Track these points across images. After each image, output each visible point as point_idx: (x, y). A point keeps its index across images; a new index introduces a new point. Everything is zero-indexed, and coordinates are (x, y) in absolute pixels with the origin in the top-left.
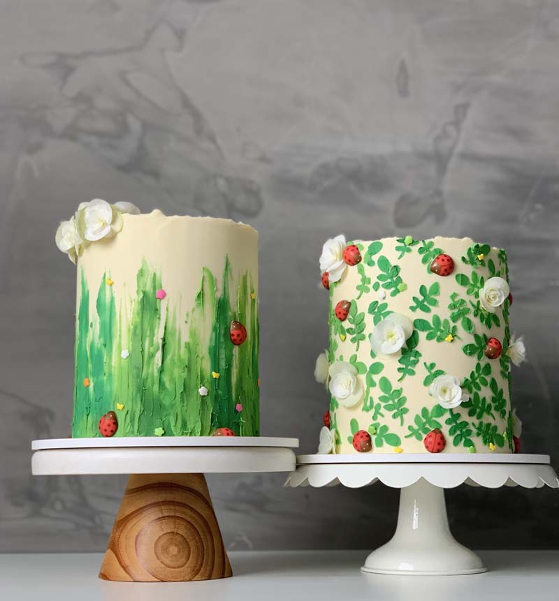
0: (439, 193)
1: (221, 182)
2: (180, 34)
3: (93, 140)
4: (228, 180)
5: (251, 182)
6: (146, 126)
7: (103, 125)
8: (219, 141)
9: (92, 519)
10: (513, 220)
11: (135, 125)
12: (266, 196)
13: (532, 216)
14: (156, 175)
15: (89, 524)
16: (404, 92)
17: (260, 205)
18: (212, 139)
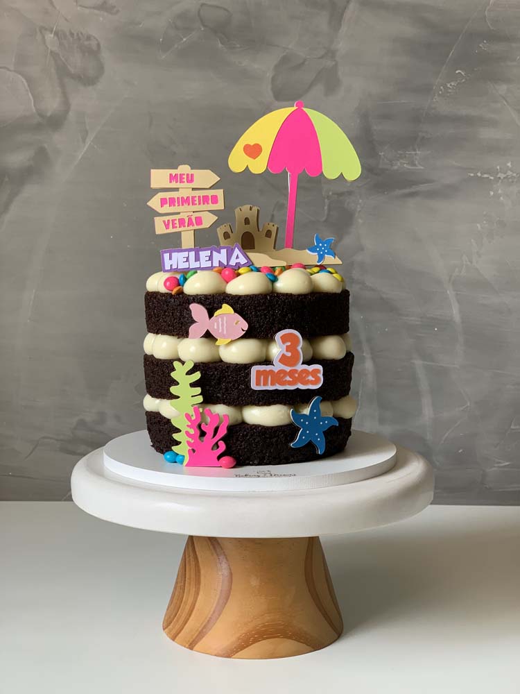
0: (331, 53)
1: (50, 37)
4: (59, 35)
5: (89, 38)
10: (427, 90)
12: (105, 55)
17: (101, 69)
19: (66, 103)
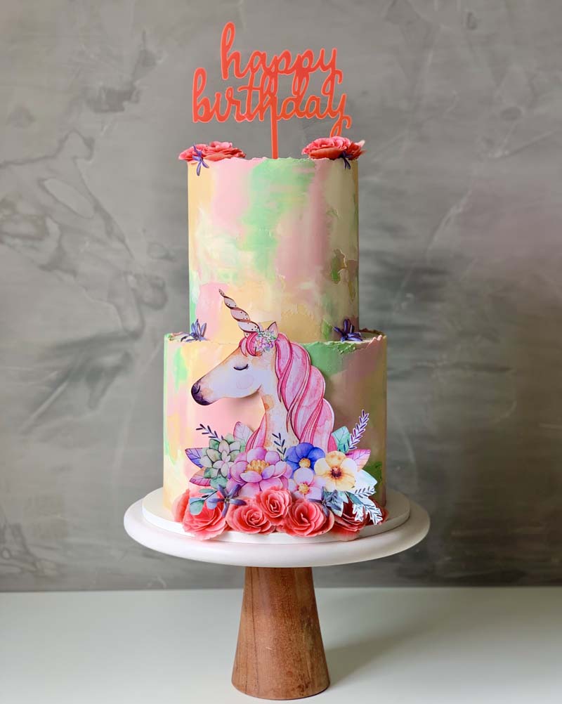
1: (131, 278)
2: (89, 143)
3: (18, 241)
4: (137, 276)
5: (157, 278)
6: (63, 228)
7: (25, 228)
8: (127, 241)
9: (34, 564)
10: (385, 308)
11: (53, 227)
12: (168, 289)
13: (404, 305)
14: (74, 273)
15: (32, 569)
17: (165, 299)
18: (122, 241)
19: (143, 322)
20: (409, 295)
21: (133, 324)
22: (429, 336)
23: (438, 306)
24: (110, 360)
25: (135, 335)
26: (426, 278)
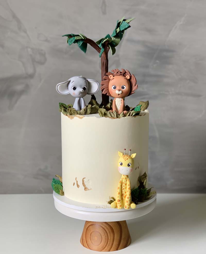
1: (29, 50)
4: (32, 49)
5: (42, 50)
8: (28, 32)
10: (147, 67)
12: (47, 55)
13: (155, 65)
14: (3, 46)
16: (104, 13)
17: (46, 60)
18: (25, 32)
19: (35, 70)
20: (158, 61)
21: (30, 71)
22: (166, 80)
23: (170, 66)
24: (19, 87)
25: (31, 76)
26: (165, 54)
